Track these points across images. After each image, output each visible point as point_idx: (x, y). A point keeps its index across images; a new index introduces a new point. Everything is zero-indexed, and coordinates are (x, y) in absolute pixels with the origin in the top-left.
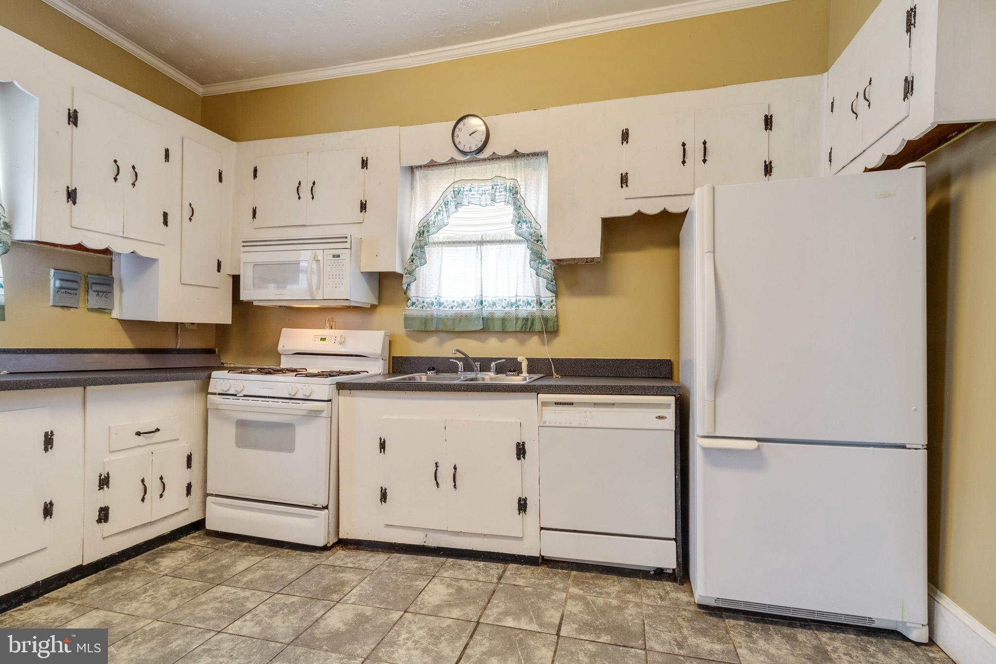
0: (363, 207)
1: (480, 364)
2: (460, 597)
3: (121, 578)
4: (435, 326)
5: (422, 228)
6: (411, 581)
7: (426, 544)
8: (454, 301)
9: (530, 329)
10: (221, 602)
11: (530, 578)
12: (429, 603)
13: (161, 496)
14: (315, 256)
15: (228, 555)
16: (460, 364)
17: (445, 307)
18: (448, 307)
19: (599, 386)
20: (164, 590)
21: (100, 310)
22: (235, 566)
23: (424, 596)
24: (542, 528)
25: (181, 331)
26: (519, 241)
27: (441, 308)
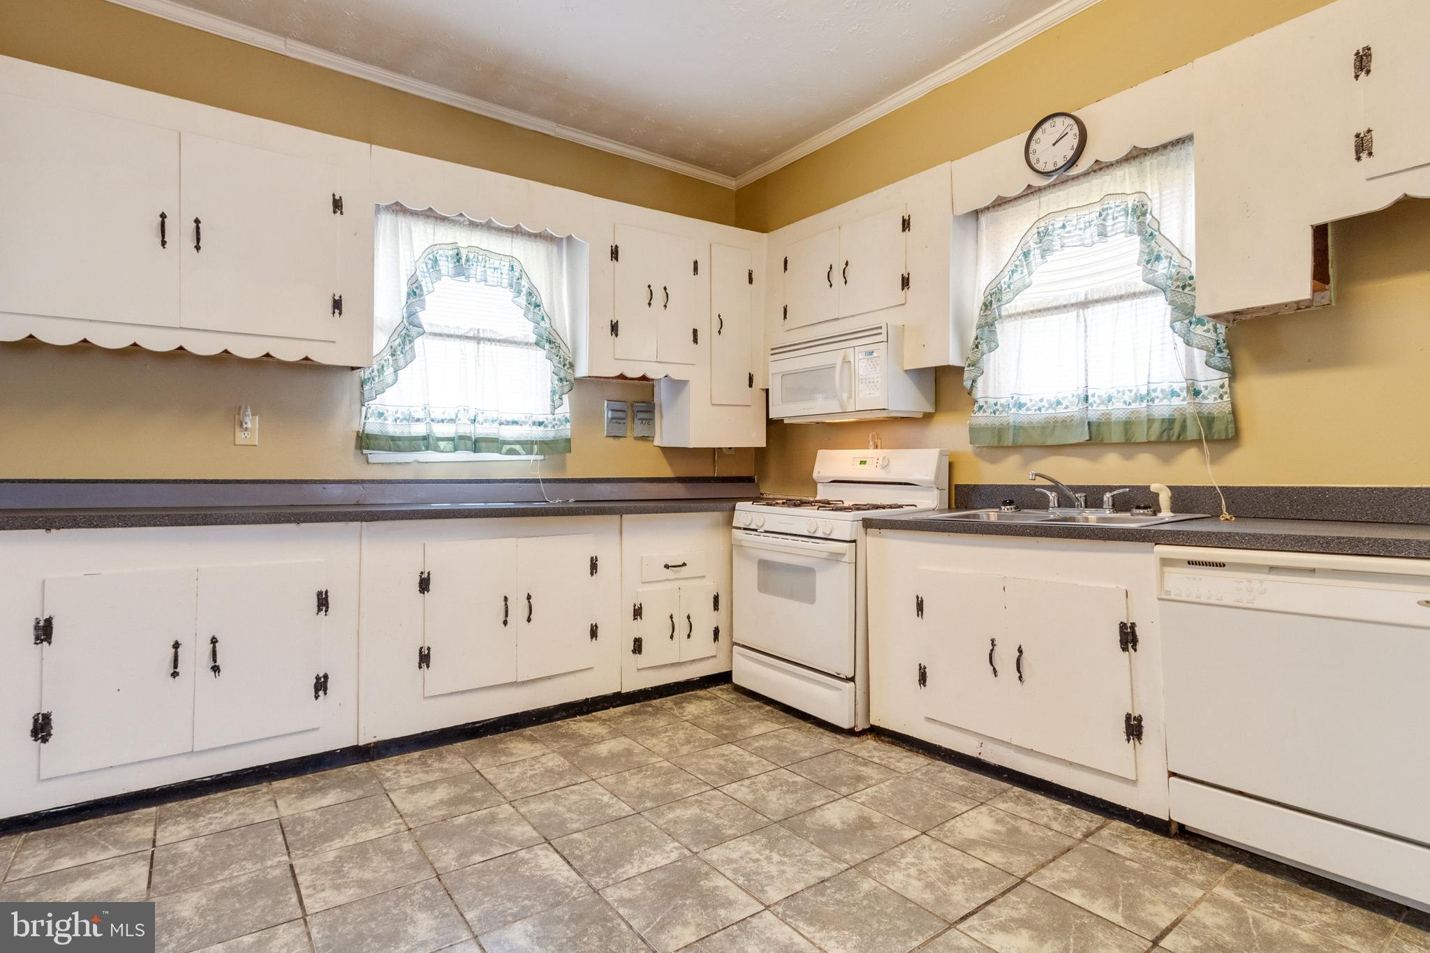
0: (905, 282)
1: (1086, 496)
2: (1011, 839)
3: (651, 714)
4: (1011, 440)
5: (989, 297)
6: (947, 800)
7: (981, 757)
8: (1043, 399)
9: (1179, 436)
10: (726, 760)
11: (1143, 849)
12: (959, 833)
13: (689, 636)
14: (845, 357)
15: (749, 715)
16: (1052, 496)
17: (1028, 409)
18: (1033, 409)
19: (1277, 535)
20: (681, 735)
21: (644, 438)
22: (752, 729)
23: (958, 823)
24: (1172, 774)
25: (718, 457)
26: (1150, 293)
27: (1021, 412)
